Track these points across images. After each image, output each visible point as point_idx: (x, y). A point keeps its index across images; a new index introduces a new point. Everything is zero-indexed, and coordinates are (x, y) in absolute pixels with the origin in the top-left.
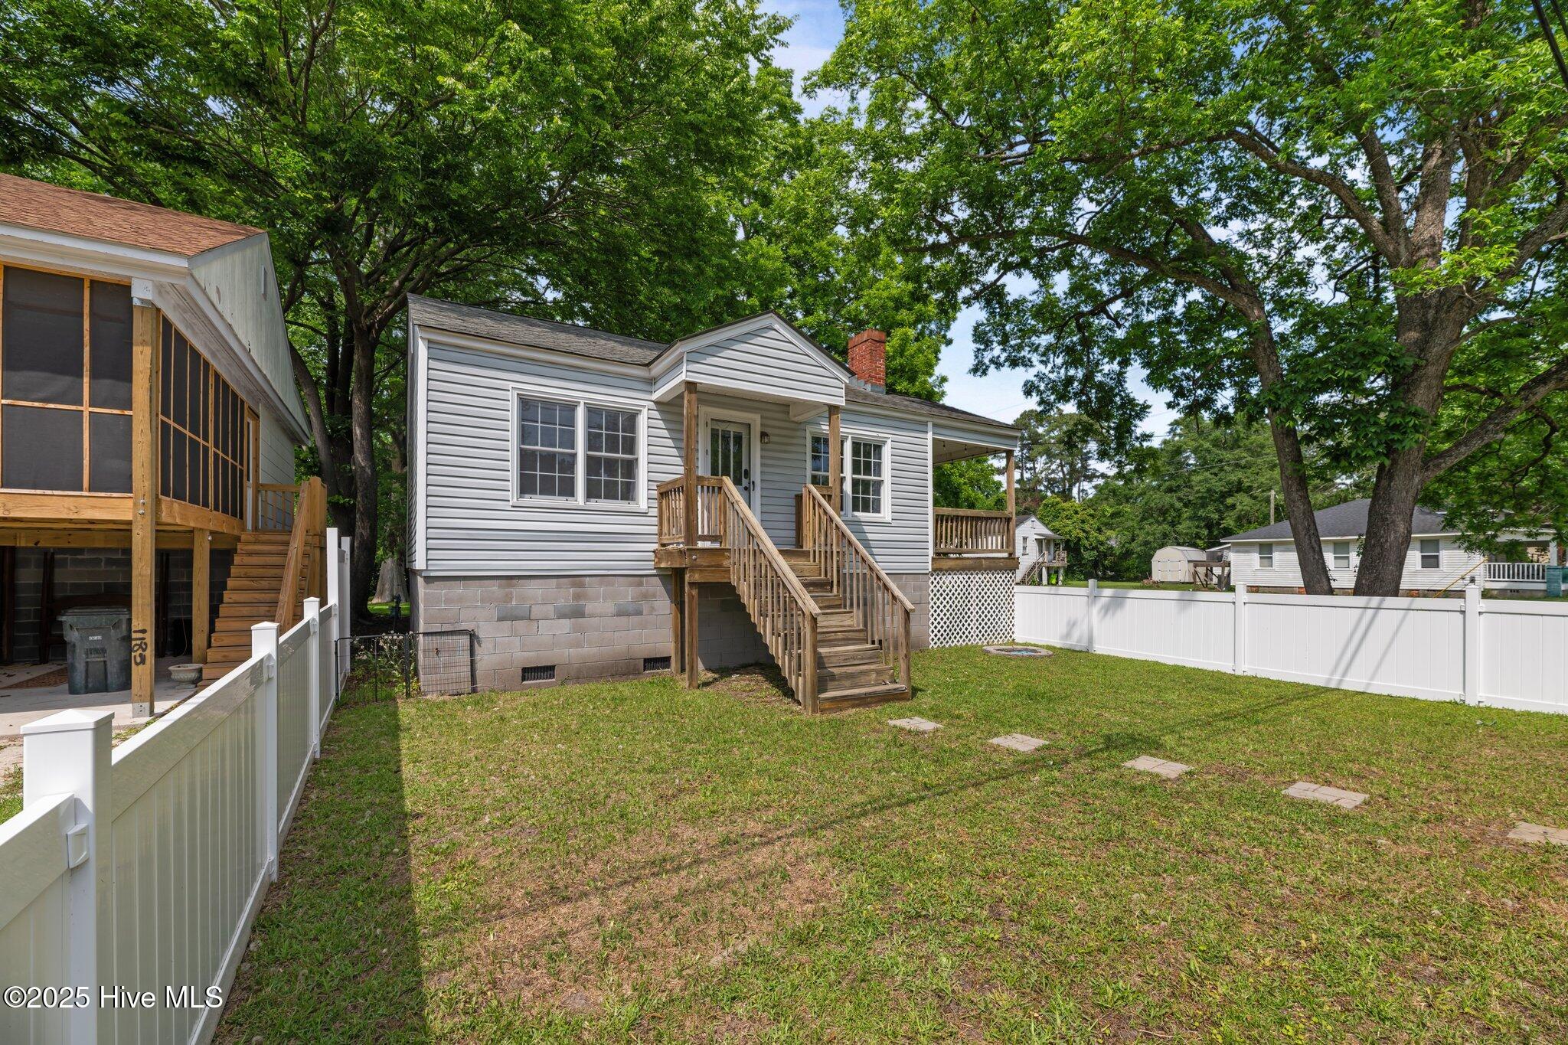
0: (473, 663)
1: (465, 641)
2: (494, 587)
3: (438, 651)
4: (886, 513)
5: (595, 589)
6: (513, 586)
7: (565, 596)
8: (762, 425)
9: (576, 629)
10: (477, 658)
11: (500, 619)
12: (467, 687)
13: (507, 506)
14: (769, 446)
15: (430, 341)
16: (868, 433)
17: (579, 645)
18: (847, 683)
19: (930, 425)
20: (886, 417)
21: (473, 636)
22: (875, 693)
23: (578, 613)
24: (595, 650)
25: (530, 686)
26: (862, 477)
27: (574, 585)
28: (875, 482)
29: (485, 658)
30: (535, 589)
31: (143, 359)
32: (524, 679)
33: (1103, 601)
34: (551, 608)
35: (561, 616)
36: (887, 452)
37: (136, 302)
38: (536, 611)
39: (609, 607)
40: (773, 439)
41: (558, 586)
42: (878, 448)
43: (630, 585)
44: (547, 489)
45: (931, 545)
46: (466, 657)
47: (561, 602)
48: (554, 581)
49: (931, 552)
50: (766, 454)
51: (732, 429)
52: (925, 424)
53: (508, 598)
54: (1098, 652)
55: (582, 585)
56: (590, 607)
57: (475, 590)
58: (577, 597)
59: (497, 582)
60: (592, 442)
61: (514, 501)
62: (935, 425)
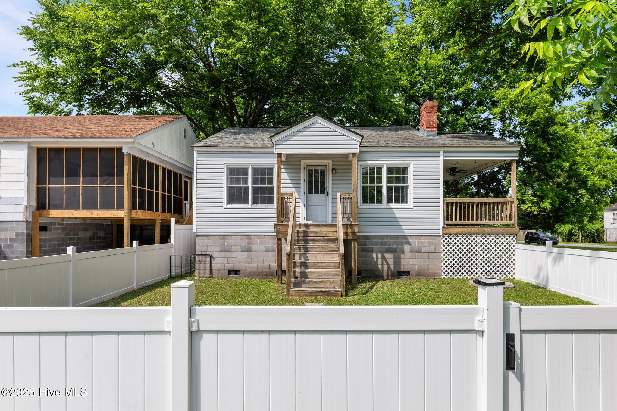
0: (211, 267)
1: (209, 258)
2: (218, 239)
3: (200, 262)
4: (410, 203)
5: (256, 240)
6: (225, 239)
7: (244, 243)
8: (333, 165)
9: (248, 256)
10: (213, 265)
11: (221, 251)
12: (209, 275)
13: (222, 208)
14: (337, 174)
15: (197, 151)
16: (397, 161)
17: (249, 263)
18: (313, 286)
19: (442, 152)
20: (410, 152)
21: (211, 257)
22: (321, 291)
23: (249, 250)
24: (256, 265)
25: (231, 277)
26: (394, 185)
27: (248, 239)
28: (403, 188)
29: (216, 265)
30: (233, 240)
31: (126, 169)
32: (229, 274)
33: (553, 255)
34: (239, 247)
35: (243, 251)
36: (410, 171)
37: (125, 153)
38: (234, 248)
39: (261, 248)
40: (339, 171)
41: (242, 239)
42: (405, 170)
43: (270, 239)
44: (238, 201)
45: (442, 220)
46: (208, 265)
47: (243, 245)
48: (240, 237)
49: (442, 224)
50: (335, 178)
51: (319, 168)
52: (439, 152)
53: (223, 243)
54: (551, 289)
55: (250, 239)
56: (254, 248)
57: (213, 240)
58: (249, 243)
59: (219, 237)
60: (255, 181)
61: (225, 207)
62: (445, 152)
